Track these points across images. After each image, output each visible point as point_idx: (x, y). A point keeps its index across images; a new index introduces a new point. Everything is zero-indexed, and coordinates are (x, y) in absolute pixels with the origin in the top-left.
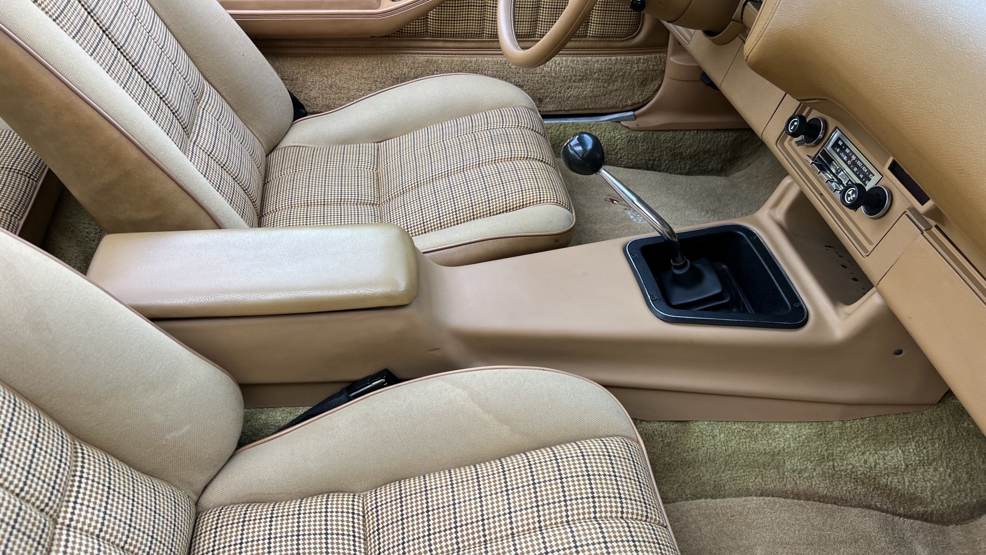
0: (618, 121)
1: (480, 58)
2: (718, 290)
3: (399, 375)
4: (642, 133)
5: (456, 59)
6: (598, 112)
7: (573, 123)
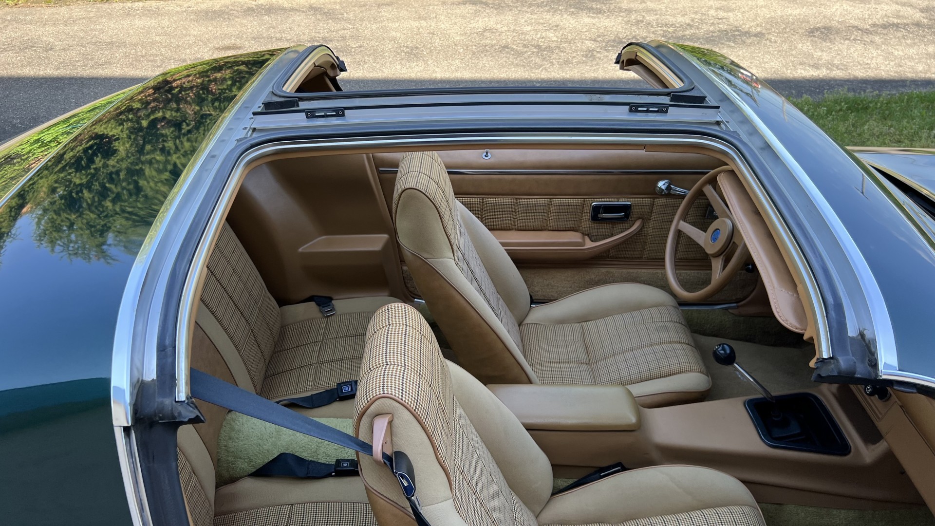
0: (726, 309)
1: (639, 271)
2: (798, 431)
3: (626, 466)
4: (742, 318)
5: (624, 271)
6: (713, 303)
7: (697, 310)
